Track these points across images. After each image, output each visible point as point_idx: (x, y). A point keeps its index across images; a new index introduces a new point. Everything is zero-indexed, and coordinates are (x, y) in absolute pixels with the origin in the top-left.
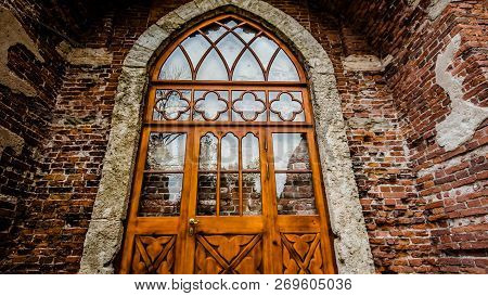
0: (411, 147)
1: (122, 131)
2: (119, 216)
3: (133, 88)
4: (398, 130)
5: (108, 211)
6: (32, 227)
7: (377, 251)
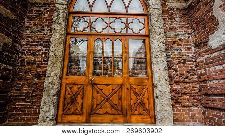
0: (195, 47)
1: (57, 37)
2: (58, 75)
3: (61, 15)
4: (190, 39)
5: (53, 73)
6: (21, 79)
7: (173, 93)
